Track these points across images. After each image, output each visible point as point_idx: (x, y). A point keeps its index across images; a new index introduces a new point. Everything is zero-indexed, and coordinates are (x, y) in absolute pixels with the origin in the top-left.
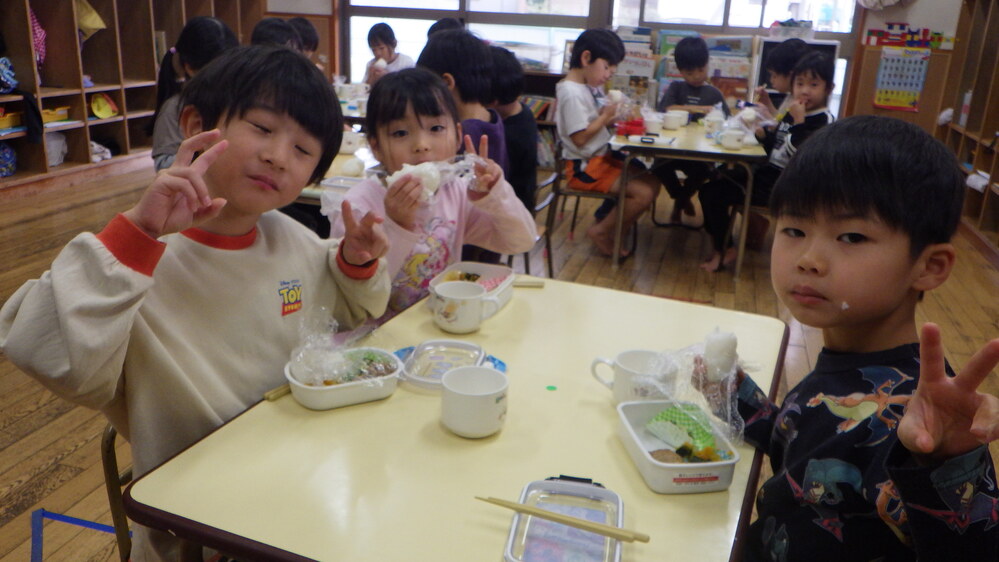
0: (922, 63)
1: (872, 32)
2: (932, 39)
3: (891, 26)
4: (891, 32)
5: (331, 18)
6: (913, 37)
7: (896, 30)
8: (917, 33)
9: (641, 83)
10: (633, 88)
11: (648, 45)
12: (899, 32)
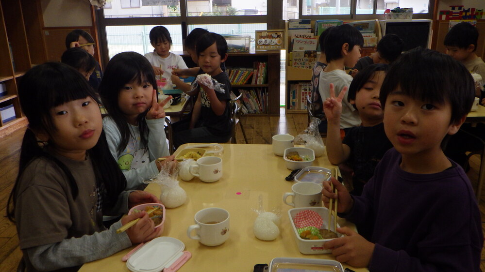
1: (442, 13)
2: (477, 14)
3: (453, 8)
4: (454, 11)
5: (92, 29)
6: (466, 14)
7: (457, 10)
8: (468, 11)
9: (312, 55)
10: (307, 58)
11: (310, 30)
12: (459, 11)
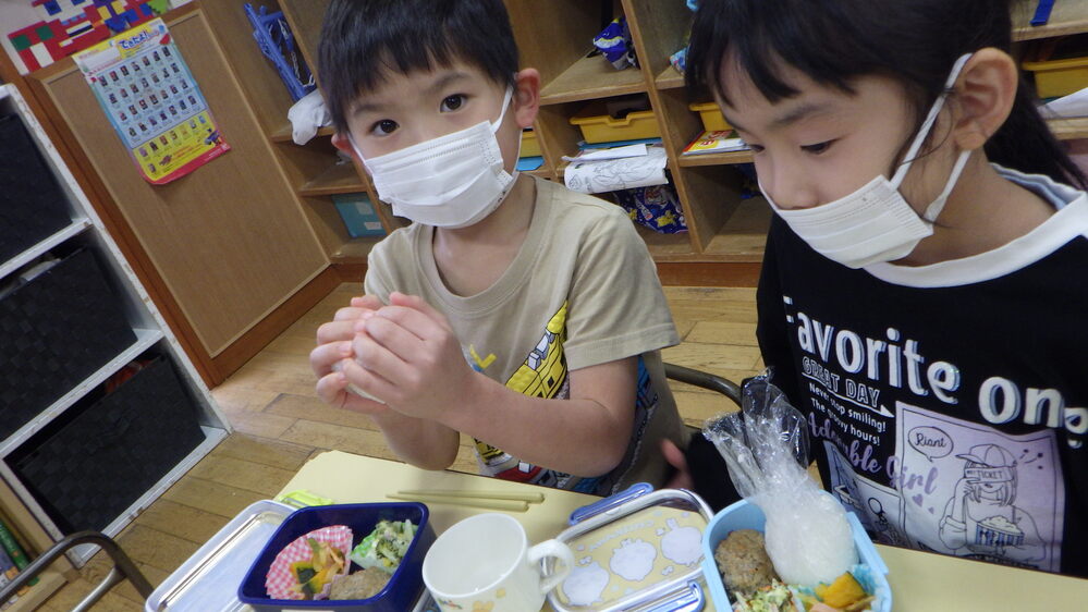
0: (166, 52)
1: (23, 39)
3: (51, 6)
4: (62, 17)
6: (111, 8)
7: (69, 9)
12: (80, 10)
